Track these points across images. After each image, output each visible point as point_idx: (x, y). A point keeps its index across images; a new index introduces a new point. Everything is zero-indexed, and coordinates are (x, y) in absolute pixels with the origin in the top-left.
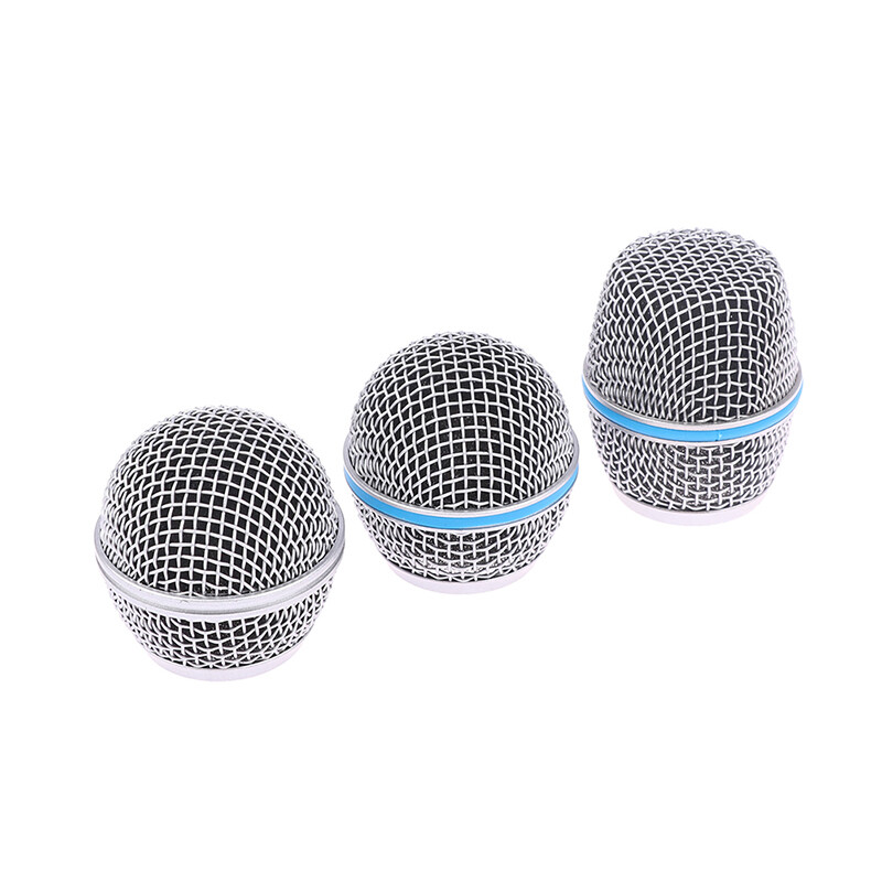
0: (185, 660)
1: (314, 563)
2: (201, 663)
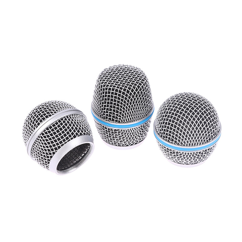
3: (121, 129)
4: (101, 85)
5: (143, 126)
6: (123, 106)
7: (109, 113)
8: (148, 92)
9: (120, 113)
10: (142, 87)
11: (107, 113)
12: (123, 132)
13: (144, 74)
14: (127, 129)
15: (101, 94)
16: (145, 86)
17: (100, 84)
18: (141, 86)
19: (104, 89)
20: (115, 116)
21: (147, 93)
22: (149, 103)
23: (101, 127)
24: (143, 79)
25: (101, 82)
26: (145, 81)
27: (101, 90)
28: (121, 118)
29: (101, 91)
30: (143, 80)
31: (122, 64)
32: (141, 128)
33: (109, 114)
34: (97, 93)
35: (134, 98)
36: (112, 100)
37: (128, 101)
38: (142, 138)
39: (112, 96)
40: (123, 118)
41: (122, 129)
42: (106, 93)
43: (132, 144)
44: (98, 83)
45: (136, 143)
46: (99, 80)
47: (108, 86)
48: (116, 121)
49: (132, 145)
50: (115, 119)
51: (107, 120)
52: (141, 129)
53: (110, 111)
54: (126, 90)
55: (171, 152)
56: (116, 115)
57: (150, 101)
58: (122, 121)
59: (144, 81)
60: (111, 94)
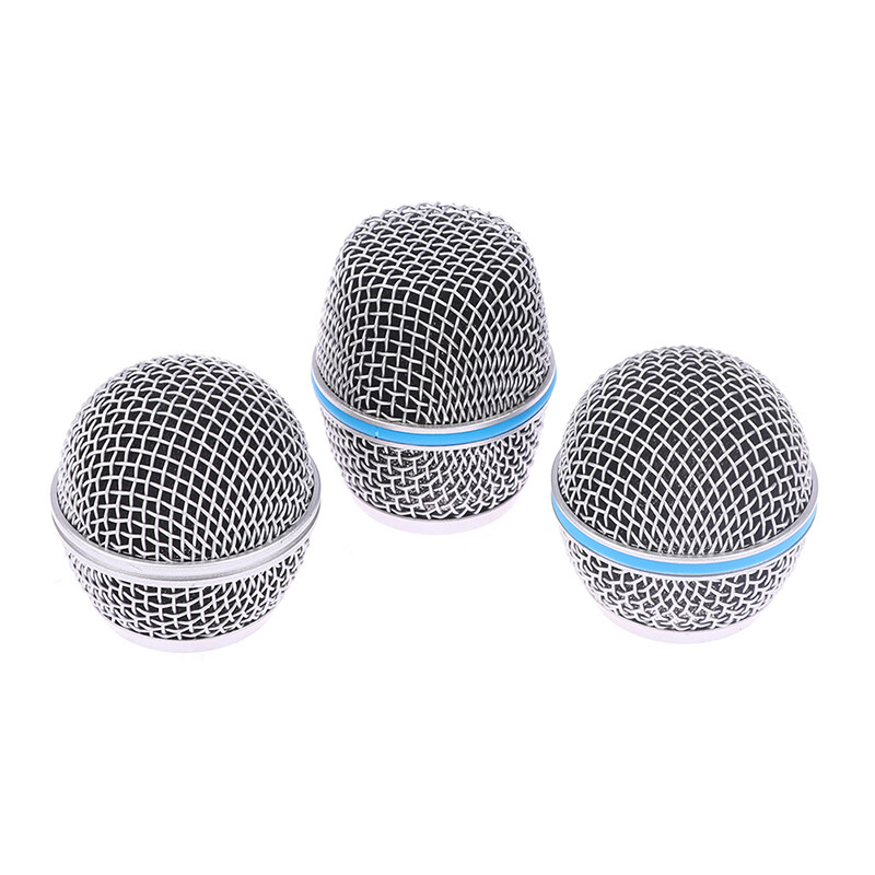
0: (151, 630)
1: (288, 526)
2: (168, 633)
3: (429, 449)
4: (353, 276)
5: (514, 440)
6: (437, 359)
7: (384, 387)
8: (533, 308)
9: (427, 387)
10: (513, 286)
11: (376, 389)
12: (437, 461)
13: (519, 239)
14: (451, 449)
15: (354, 313)
16: (523, 283)
17: (349, 275)
18: (507, 284)
19: (364, 292)
20: (404, 398)
21: (532, 312)
22: (535, 352)
23: (350, 442)
24: (514, 258)
25: (353, 266)
26: (524, 264)
27: (354, 296)
28: (431, 408)
29: (353, 302)
30: (514, 260)
31: (434, 202)
32: (506, 449)
33: (383, 391)
34: (336, 309)
35: (480, 329)
36: (394, 335)
37: (458, 339)
38: (507, 487)
39: (396, 322)
40: (436, 406)
41: (434, 449)
42: (373, 307)
43: (471, 510)
44: (341, 271)
45: (485, 509)
46: (347, 259)
47: (379, 280)
48: (411, 417)
49: (469, 514)
50: (405, 411)
51: (374, 415)
52: (505, 453)
53: (386, 377)
54: (452, 296)
55: (605, 575)
56: (411, 393)
57: (541, 345)
58: (432, 417)
59: (519, 263)
60: (393, 312)
